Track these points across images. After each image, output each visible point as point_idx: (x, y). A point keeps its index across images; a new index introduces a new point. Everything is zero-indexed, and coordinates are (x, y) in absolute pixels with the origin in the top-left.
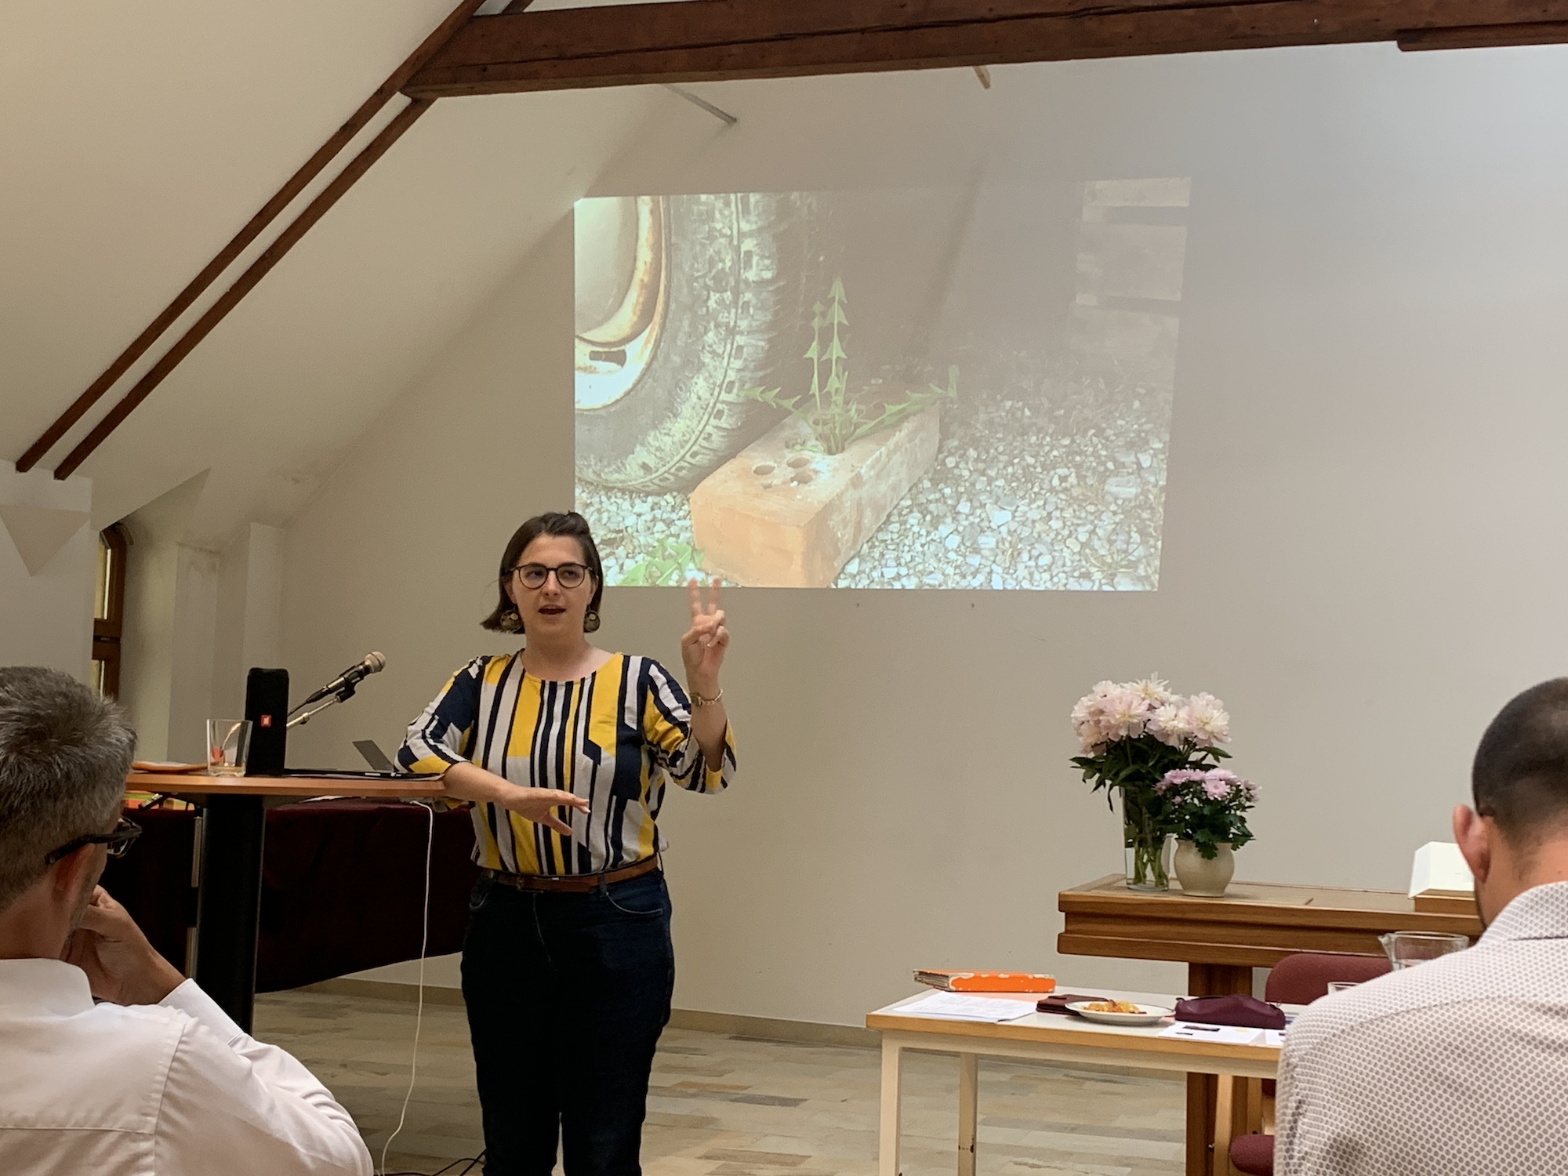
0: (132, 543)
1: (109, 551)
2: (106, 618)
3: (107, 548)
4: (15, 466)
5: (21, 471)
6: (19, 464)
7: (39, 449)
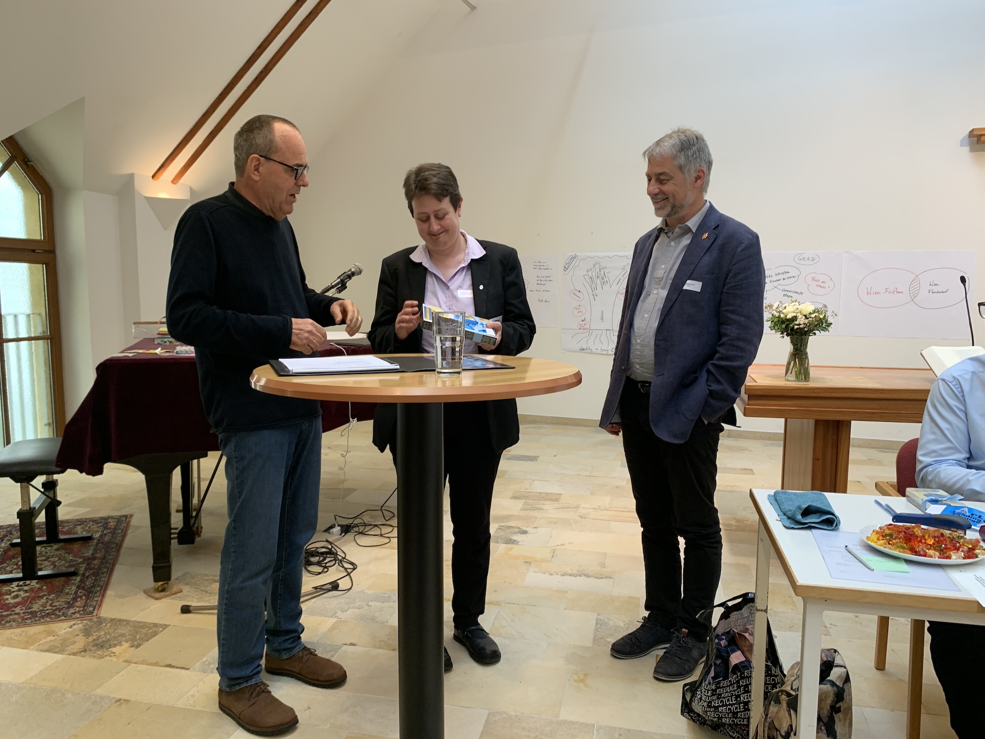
4: (151, 178)
5: (156, 180)
6: (153, 177)
7: (162, 169)
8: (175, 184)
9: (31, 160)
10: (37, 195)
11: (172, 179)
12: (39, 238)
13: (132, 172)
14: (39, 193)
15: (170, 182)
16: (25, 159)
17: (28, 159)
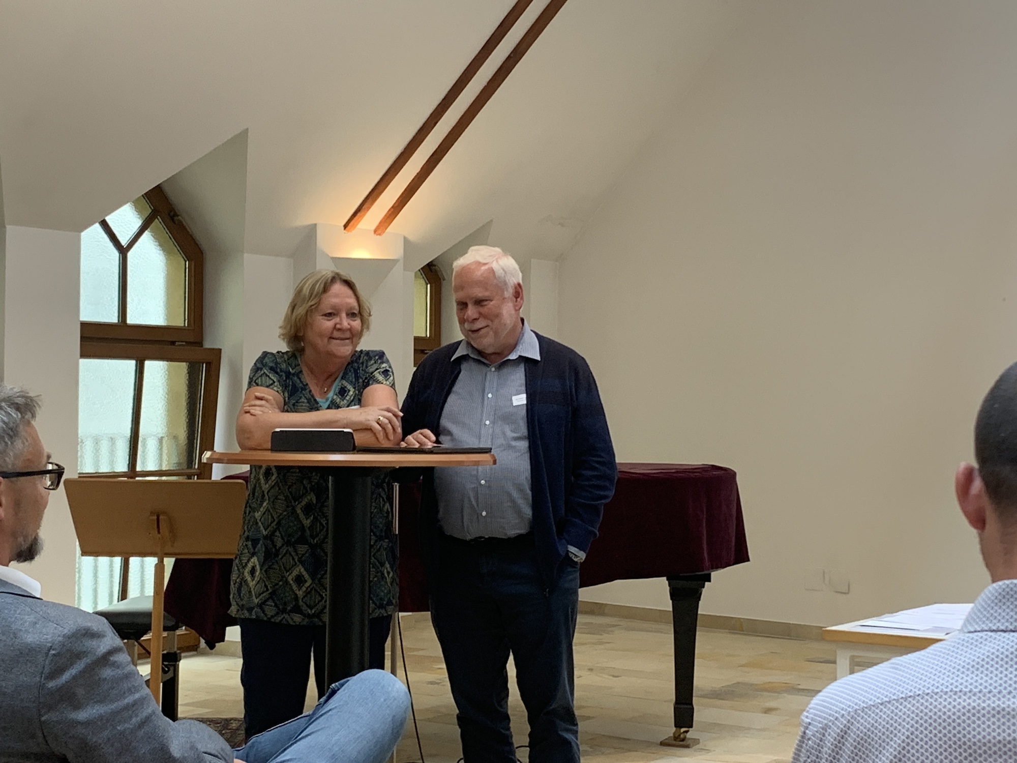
0: (444, 280)
1: (429, 286)
2: (428, 336)
3: (427, 284)
4: (343, 228)
5: (348, 231)
6: (345, 226)
7: (359, 214)
8: (380, 234)
9: (178, 214)
10: (184, 262)
11: (374, 227)
12: (183, 325)
13: (314, 222)
14: (186, 259)
15: (373, 232)
16: (171, 211)
17: (175, 212)
